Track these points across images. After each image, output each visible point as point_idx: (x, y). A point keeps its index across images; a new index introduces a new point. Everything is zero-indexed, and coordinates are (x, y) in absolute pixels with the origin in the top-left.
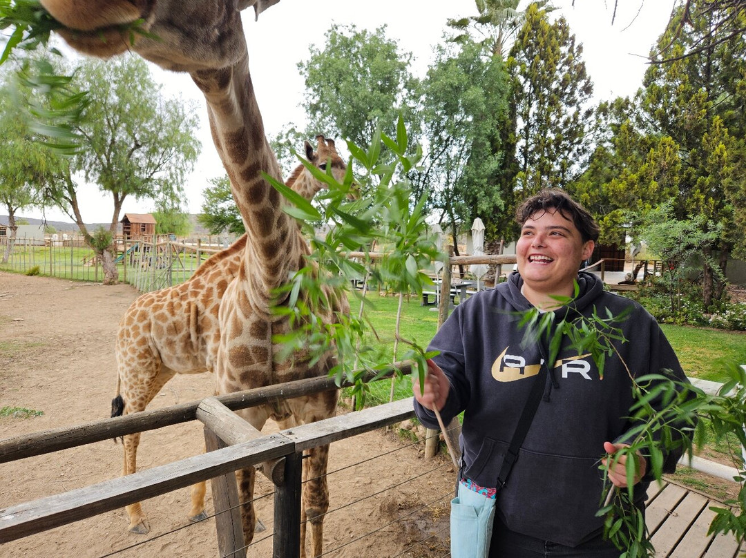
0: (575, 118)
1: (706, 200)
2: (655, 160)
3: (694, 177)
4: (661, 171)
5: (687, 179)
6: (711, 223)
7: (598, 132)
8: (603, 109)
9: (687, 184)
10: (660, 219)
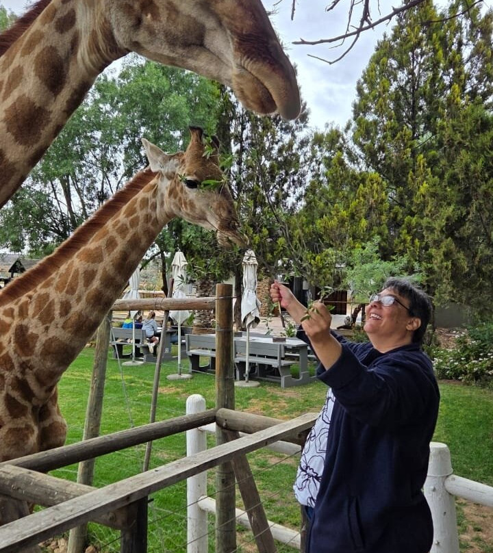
0: (290, 146)
1: (413, 240)
2: (364, 197)
3: (400, 216)
4: (370, 208)
5: (395, 219)
6: (416, 265)
7: (314, 163)
8: (318, 140)
9: (395, 223)
10: (366, 259)
